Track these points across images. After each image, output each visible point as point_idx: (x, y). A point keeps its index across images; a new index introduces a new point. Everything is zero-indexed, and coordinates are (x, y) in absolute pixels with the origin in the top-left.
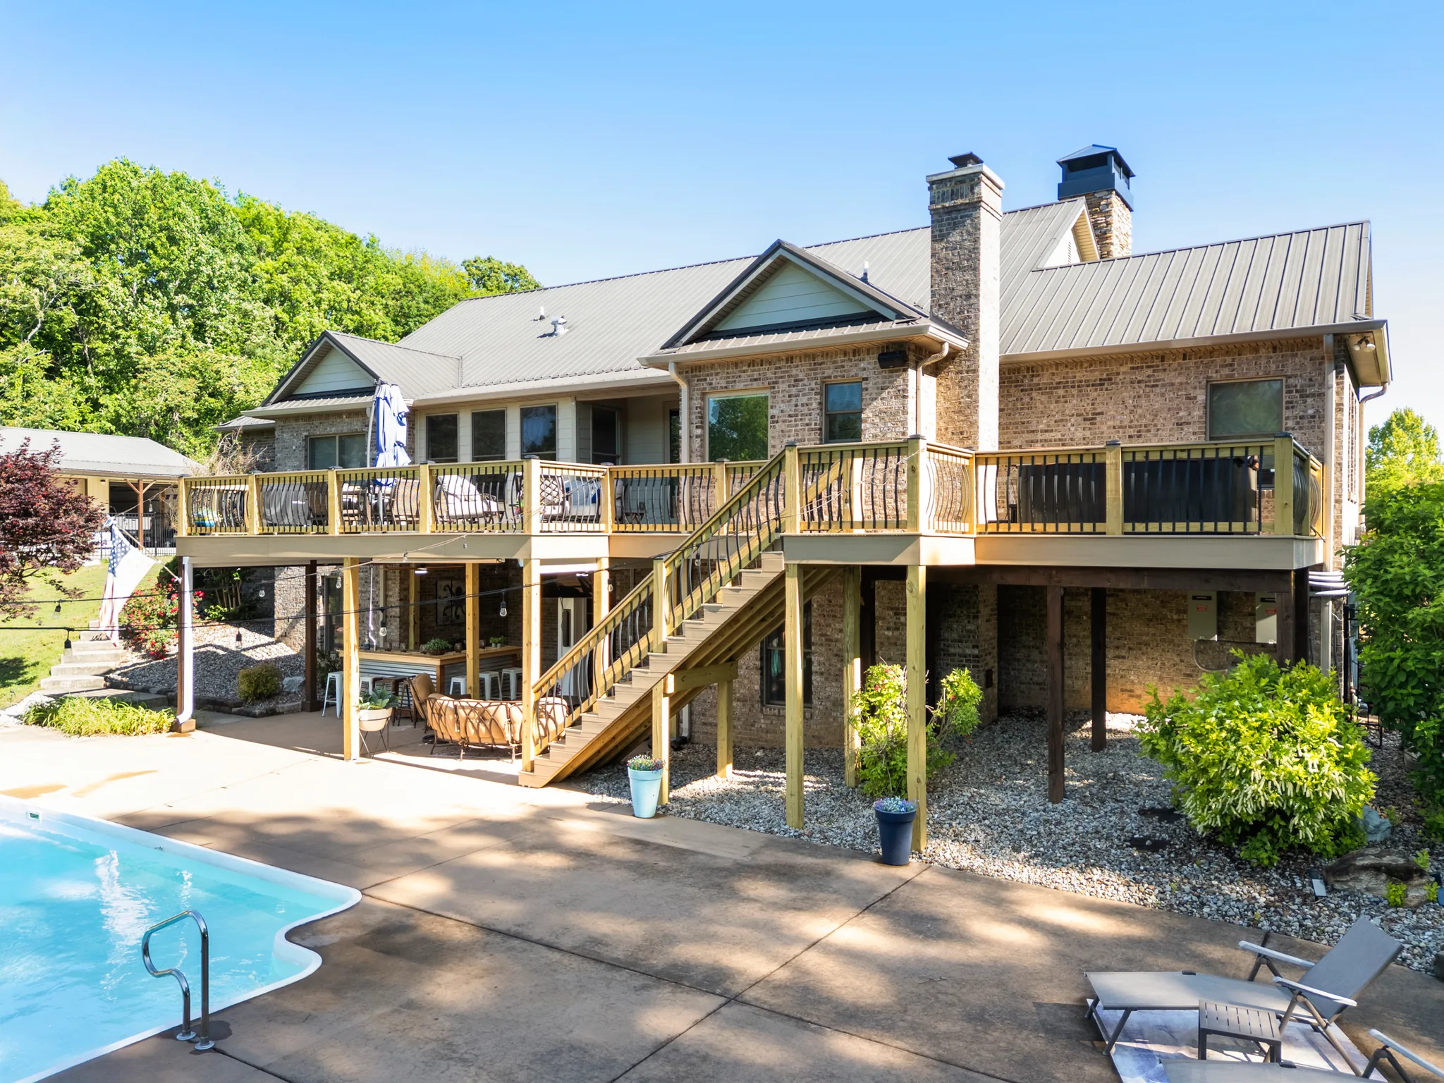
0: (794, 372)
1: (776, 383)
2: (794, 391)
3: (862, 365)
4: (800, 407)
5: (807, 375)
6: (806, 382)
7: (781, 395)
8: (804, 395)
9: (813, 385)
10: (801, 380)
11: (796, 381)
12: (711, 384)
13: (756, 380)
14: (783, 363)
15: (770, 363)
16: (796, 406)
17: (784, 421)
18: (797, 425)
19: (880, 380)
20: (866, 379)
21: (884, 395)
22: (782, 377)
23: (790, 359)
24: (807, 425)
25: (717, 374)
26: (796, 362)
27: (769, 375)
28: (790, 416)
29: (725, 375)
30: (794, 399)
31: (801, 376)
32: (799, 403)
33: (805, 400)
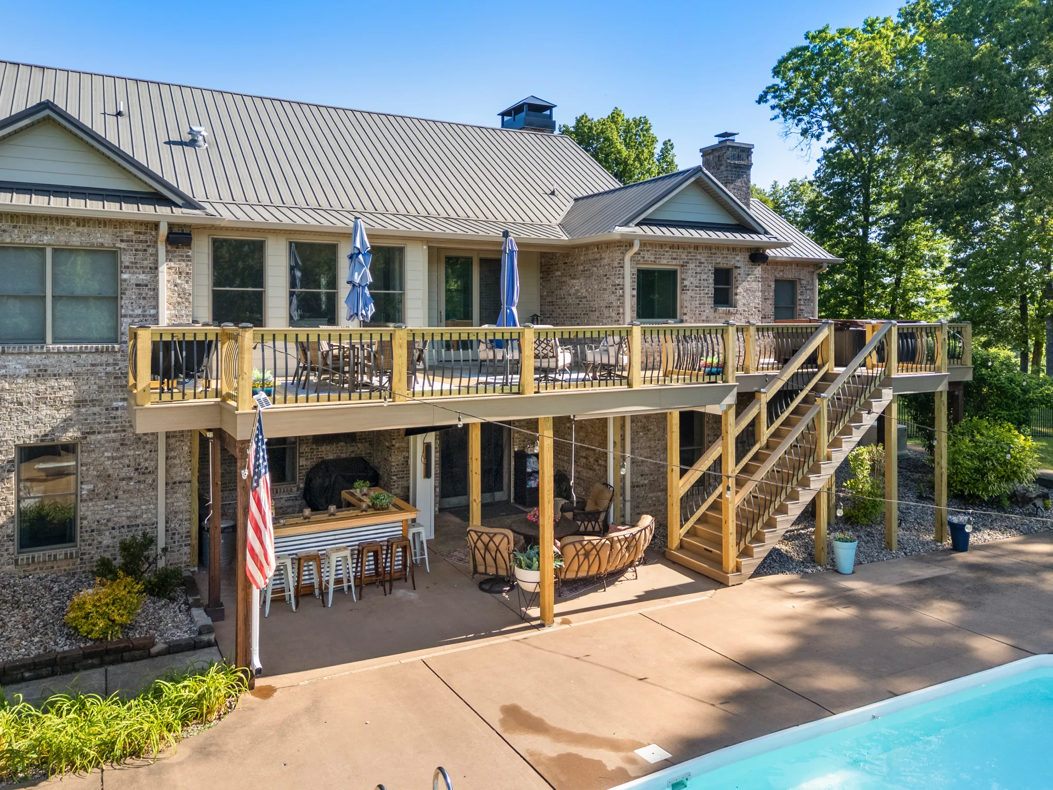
0: (698, 257)
1: (688, 263)
2: (698, 270)
3: (738, 258)
4: (702, 281)
5: (707, 260)
6: (706, 265)
7: (690, 272)
8: (705, 273)
9: (710, 268)
10: (703, 263)
11: (700, 263)
12: (644, 258)
13: (675, 259)
14: (692, 250)
15: (684, 249)
16: (700, 280)
17: (693, 290)
18: (700, 294)
19: (747, 269)
20: (739, 268)
21: (749, 279)
22: (691, 259)
23: (696, 247)
24: (707, 294)
25: (648, 251)
26: (700, 250)
27: (684, 256)
28: (696, 287)
29: (653, 252)
30: (698, 275)
31: (703, 260)
32: (702, 278)
33: (705, 277)
